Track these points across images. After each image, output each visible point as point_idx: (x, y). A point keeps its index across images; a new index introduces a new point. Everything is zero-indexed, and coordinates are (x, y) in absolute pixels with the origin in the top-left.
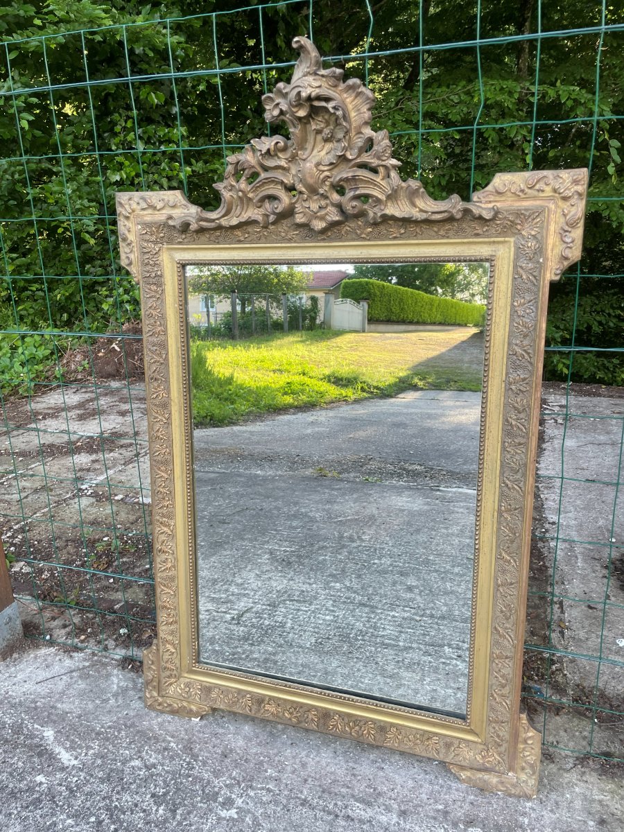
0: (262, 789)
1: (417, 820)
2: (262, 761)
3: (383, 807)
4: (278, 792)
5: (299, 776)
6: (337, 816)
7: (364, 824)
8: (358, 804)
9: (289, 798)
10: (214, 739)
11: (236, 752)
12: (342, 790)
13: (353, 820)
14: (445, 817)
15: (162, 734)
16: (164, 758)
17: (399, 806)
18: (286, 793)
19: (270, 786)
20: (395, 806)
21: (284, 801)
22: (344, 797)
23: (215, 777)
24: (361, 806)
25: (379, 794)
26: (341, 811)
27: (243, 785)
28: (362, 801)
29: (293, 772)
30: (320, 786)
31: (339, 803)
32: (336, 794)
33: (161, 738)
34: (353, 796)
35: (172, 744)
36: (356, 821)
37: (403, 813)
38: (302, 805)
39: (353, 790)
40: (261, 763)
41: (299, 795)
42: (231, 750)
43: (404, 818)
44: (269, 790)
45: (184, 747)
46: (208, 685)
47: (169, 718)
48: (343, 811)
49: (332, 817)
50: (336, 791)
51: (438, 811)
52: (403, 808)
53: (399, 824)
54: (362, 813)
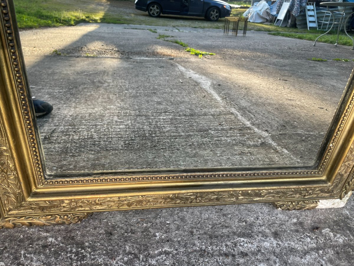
0: (160, 254)
1: (288, 237)
2: (146, 227)
3: (260, 235)
4: (175, 252)
5: (185, 231)
6: (233, 256)
7: (257, 255)
8: (242, 239)
9: (188, 254)
11: (118, 227)
12: (224, 231)
13: (246, 255)
14: (303, 227)
15: (34, 233)
16: (47, 257)
17: (270, 230)
18: (182, 250)
19: (166, 249)
20: (267, 231)
21: (186, 259)
22: (228, 236)
23: (112, 258)
24: (245, 240)
25: (251, 225)
26: (234, 250)
27: (141, 256)
28: (243, 235)
29: (178, 229)
30: (205, 233)
31: (229, 243)
32: (222, 237)
33: (35, 236)
34: (234, 233)
36: (250, 254)
37: (276, 235)
38: (202, 256)
39: (232, 228)
40: (146, 229)
41: (194, 248)
42: (113, 227)
43: (280, 239)
44: (167, 253)
48: (235, 249)
49: (230, 258)
50: (220, 233)
51: (295, 224)
52: (273, 231)
53: (279, 244)
54: (250, 245)
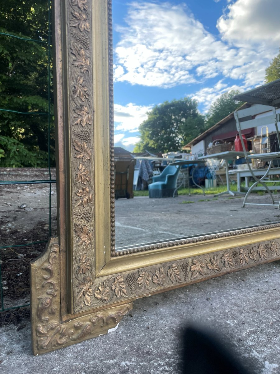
10: (153, 333)
35: (123, 364)
45: (138, 356)
46: (130, 272)
47: (80, 346)
